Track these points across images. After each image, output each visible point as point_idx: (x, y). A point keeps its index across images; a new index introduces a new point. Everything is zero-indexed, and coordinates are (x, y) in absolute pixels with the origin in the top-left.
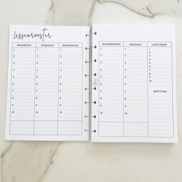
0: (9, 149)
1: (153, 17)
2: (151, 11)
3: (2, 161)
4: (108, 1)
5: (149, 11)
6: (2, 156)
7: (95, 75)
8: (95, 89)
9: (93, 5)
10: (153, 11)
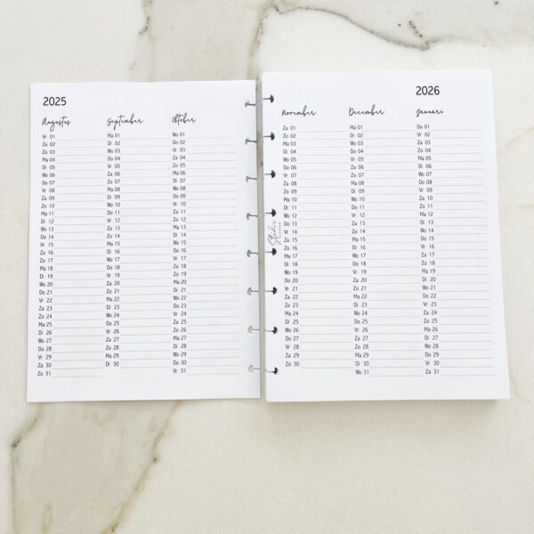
0: (34, 424)
1: (428, 48)
2: (421, 32)
3: (12, 460)
4: (301, 8)
5: (417, 32)
6: (14, 445)
7: (274, 213)
8: (274, 252)
9: (262, 19)
10: (428, 32)
